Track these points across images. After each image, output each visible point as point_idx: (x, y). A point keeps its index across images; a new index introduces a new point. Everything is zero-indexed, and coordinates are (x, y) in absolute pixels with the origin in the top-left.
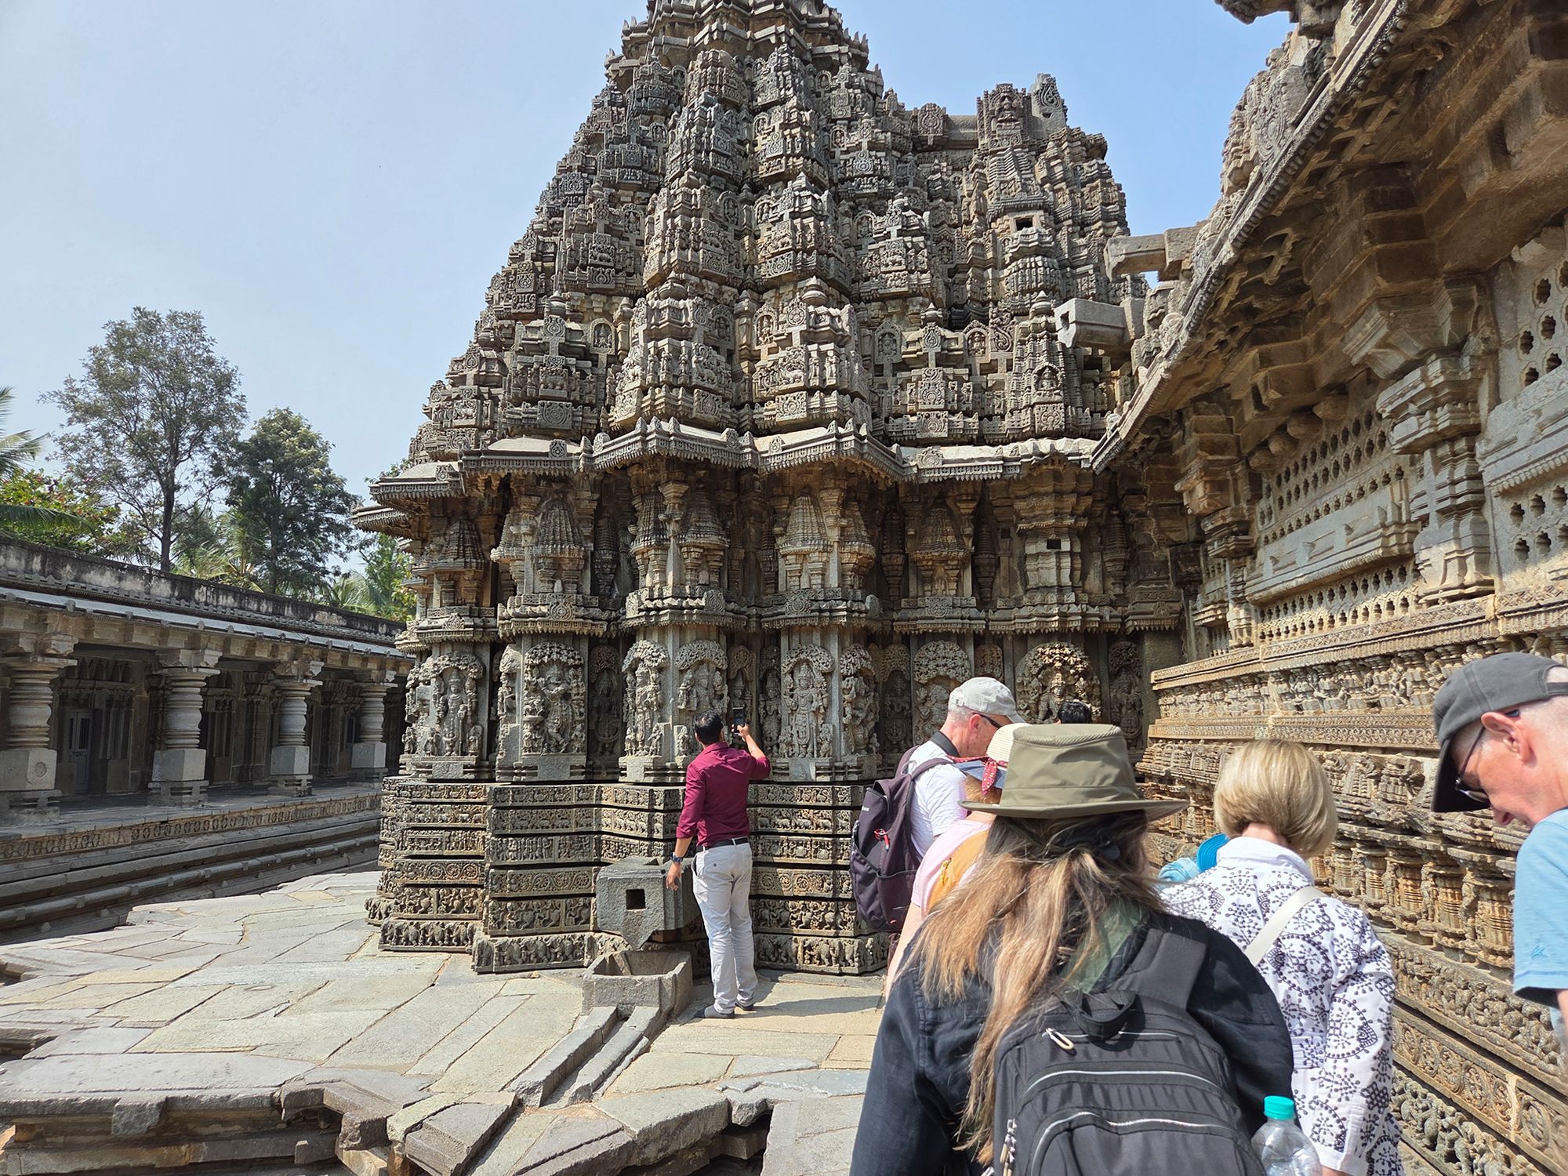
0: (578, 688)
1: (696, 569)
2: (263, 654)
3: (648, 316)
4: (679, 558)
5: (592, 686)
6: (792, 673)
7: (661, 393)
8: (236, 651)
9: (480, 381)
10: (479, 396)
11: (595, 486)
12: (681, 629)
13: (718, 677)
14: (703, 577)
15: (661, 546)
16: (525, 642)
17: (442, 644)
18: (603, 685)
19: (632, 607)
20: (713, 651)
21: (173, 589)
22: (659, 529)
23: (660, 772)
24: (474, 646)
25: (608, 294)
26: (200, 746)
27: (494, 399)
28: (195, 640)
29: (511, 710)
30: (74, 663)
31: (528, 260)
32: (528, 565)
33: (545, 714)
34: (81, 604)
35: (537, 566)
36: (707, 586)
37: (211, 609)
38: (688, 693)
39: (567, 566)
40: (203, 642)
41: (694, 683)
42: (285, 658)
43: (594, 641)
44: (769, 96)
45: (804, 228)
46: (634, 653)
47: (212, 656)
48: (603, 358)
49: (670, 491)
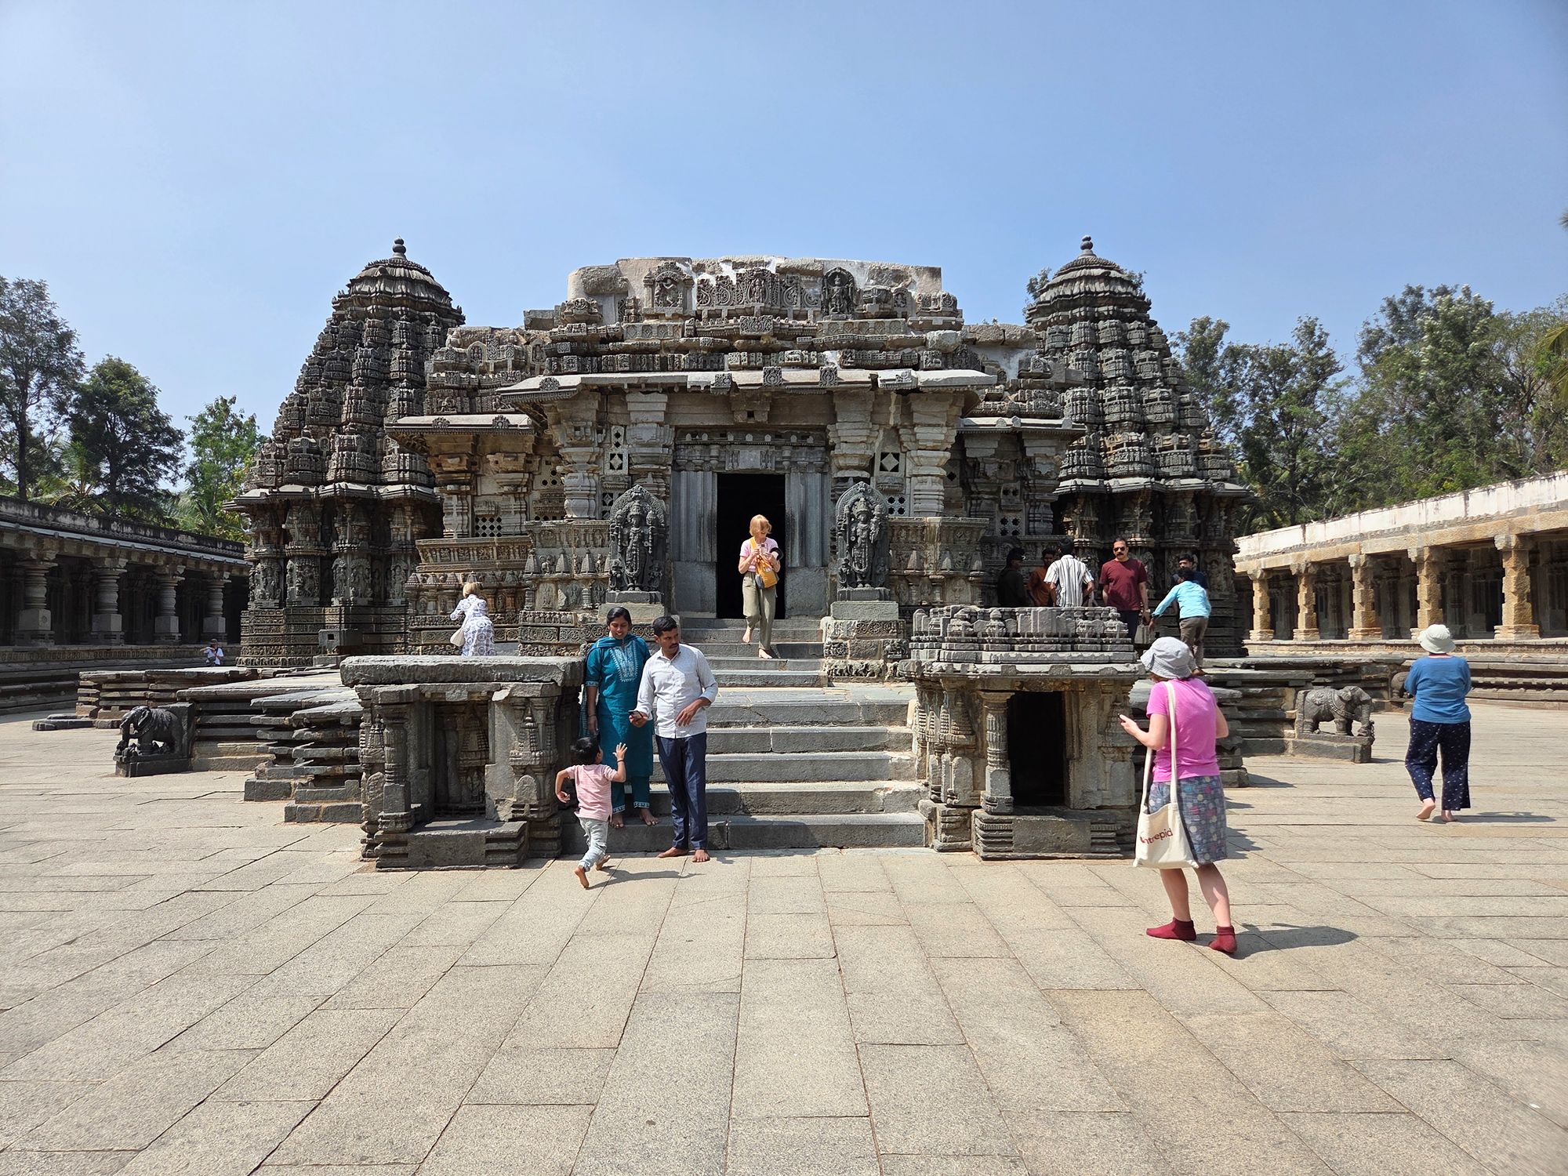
0: (317, 575)
1: (358, 534)
2: (149, 561)
3: (340, 442)
4: (351, 530)
5: (322, 574)
6: (394, 570)
7: (343, 472)
8: (135, 559)
9: (276, 457)
10: (277, 463)
11: (321, 502)
12: (353, 554)
13: (367, 571)
14: (361, 536)
15: (345, 526)
16: (296, 558)
17: (264, 559)
18: (327, 574)
19: (335, 547)
20: (365, 563)
21: (99, 524)
22: (344, 520)
23: (344, 602)
24: (277, 560)
25: (328, 426)
26: (118, 613)
27: (283, 464)
28: (113, 552)
29: (292, 582)
30: (56, 565)
31: (296, 406)
32: (296, 530)
33: (304, 583)
34: (61, 534)
35: (299, 531)
36: (362, 539)
37: (120, 535)
38: (354, 576)
39: (311, 531)
40: (117, 554)
41: (357, 573)
42: (162, 563)
43: (322, 558)
44: (396, 340)
45: (403, 405)
46: (335, 563)
47: (123, 562)
48: (325, 453)
49: (347, 506)
